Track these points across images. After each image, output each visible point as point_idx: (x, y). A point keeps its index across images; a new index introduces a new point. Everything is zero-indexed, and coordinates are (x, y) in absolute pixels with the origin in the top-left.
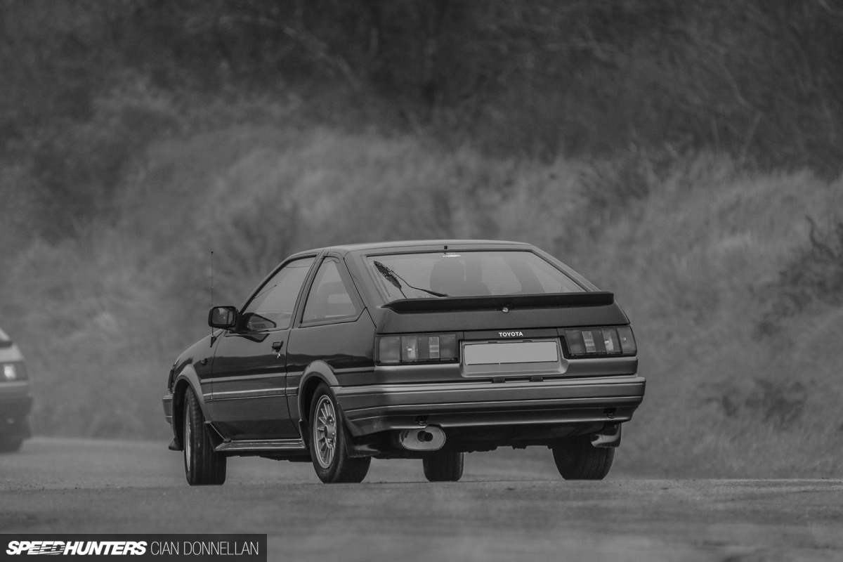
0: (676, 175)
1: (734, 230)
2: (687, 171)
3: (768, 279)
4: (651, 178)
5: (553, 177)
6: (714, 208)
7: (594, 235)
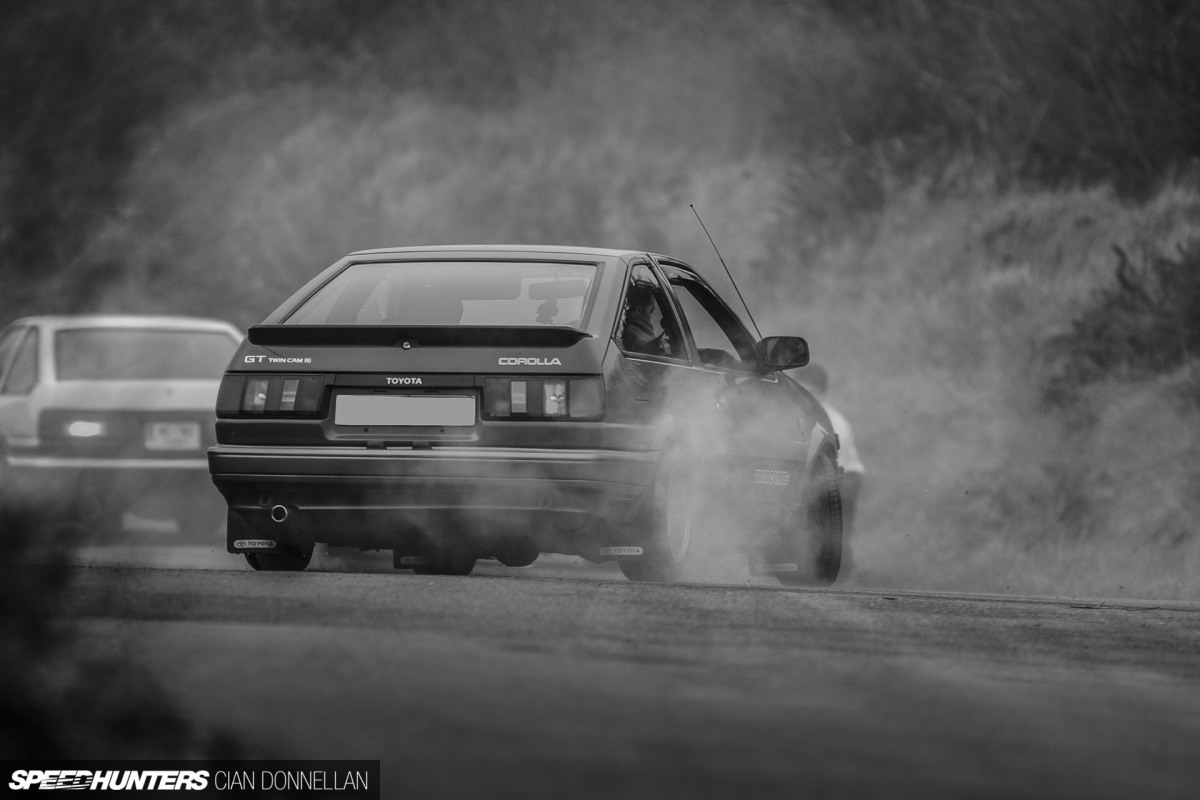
0: (924, 182)
1: (1007, 261)
2: (938, 178)
3: (1055, 330)
4: (889, 183)
5: (747, 175)
6: (978, 229)
7: (807, 258)
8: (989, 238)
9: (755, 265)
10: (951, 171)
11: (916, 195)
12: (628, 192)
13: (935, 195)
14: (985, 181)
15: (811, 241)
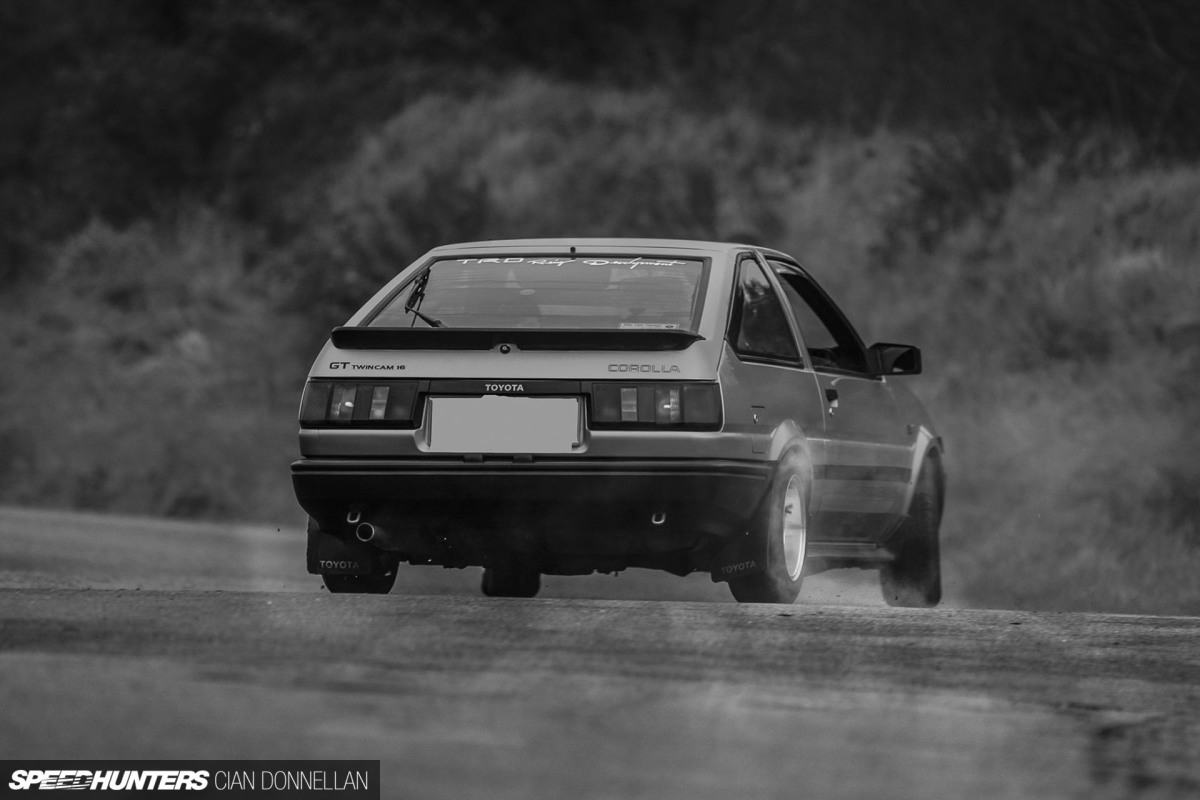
1: (1137, 244)
2: (1070, 155)
4: (1017, 161)
5: (870, 154)
6: (1110, 209)
7: (928, 243)
8: (1120, 221)
9: (874, 250)
10: (1086, 147)
11: (1047, 174)
12: (746, 174)
13: (1069, 174)
14: (1122, 158)
15: (932, 224)
